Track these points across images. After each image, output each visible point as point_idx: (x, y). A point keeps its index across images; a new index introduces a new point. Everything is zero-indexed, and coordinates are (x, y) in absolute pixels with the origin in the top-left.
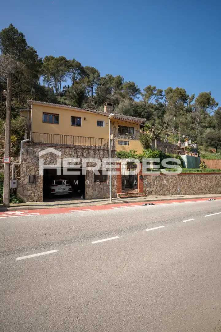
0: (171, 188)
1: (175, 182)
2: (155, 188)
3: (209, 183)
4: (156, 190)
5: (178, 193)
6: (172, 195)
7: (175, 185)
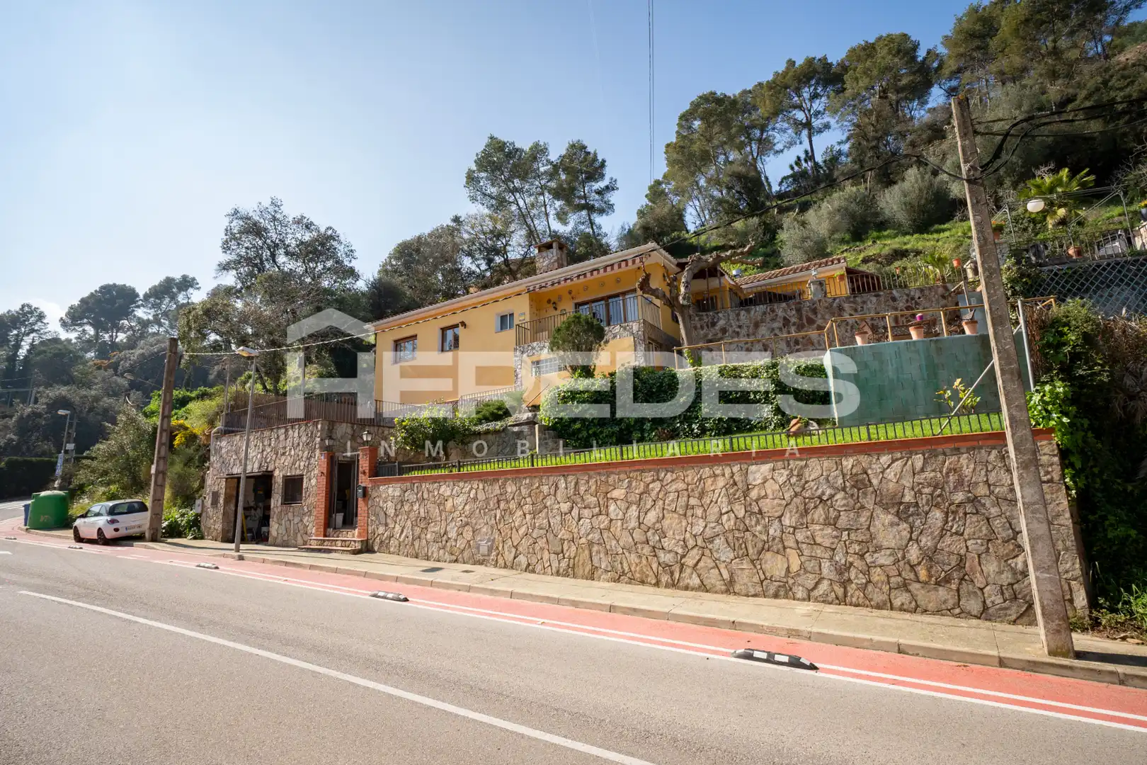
0: (452, 534)
1: (467, 507)
2: (398, 528)
3: (671, 522)
4: (400, 536)
5: (479, 557)
6: (456, 561)
7: (467, 524)
